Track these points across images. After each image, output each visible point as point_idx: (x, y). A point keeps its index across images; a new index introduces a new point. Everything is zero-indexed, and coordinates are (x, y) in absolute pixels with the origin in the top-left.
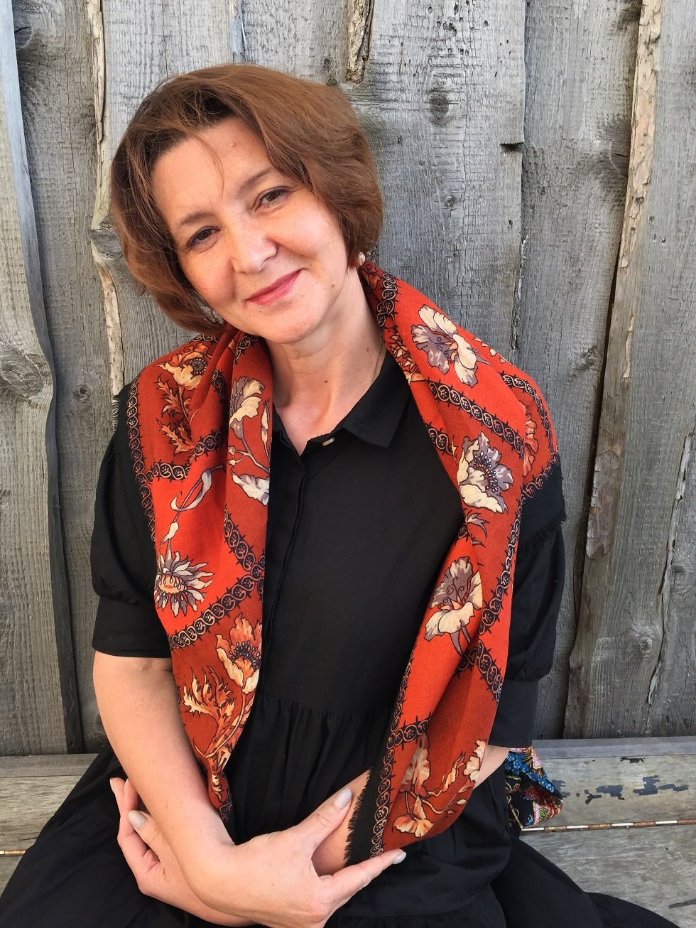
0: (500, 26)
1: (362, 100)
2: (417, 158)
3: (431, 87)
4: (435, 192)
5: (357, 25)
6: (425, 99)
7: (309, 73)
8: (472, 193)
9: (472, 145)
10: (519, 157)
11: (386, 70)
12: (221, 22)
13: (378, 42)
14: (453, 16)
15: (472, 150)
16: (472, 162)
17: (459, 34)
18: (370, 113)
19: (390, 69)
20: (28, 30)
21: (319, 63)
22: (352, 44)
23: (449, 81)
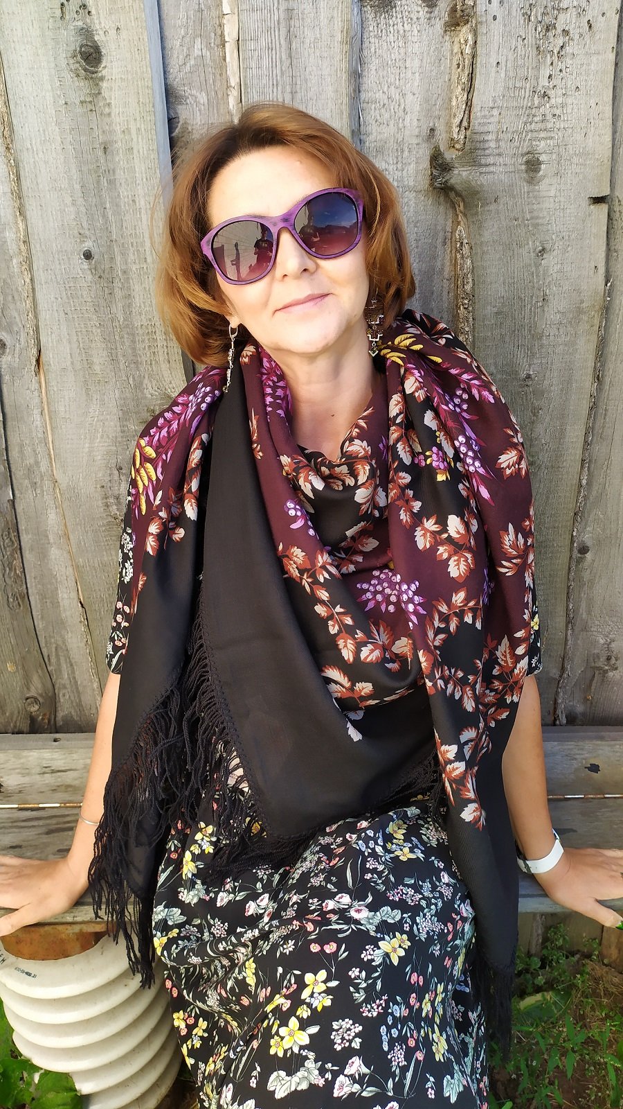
0: (590, 91)
1: (463, 167)
2: (512, 215)
3: (525, 150)
4: (528, 244)
5: (459, 99)
6: (520, 161)
7: (416, 142)
8: (561, 243)
9: (562, 199)
10: (604, 208)
11: (486, 138)
12: (342, 104)
13: (479, 114)
14: (548, 85)
15: (562, 204)
16: (562, 215)
17: (553, 101)
18: (471, 177)
19: (490, 137)
20: (177, 120)
21: (426, 132)
22: (455, 116)
23: (543, 143)
